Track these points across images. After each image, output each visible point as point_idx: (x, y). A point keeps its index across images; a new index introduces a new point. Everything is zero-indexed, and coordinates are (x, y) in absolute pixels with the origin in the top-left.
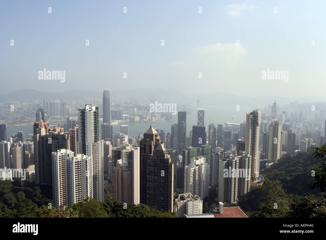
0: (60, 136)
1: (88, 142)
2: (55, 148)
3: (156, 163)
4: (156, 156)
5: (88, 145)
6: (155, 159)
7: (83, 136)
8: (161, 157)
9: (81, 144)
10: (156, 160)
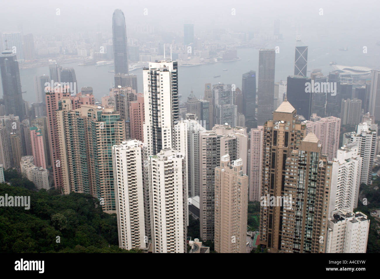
0: (109, 115)
1: (164, 126)
2: (102, 135)
3: (303, 162)
4: (304, 152)
5: (165, 131)
6: (302, 156)
7: (155, 115)
8: (313, 154)
9: (150, 128)
10: (303, 158)
